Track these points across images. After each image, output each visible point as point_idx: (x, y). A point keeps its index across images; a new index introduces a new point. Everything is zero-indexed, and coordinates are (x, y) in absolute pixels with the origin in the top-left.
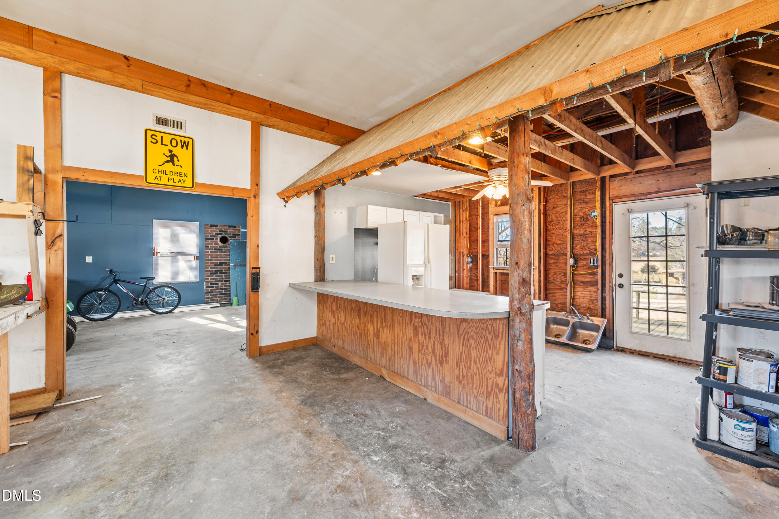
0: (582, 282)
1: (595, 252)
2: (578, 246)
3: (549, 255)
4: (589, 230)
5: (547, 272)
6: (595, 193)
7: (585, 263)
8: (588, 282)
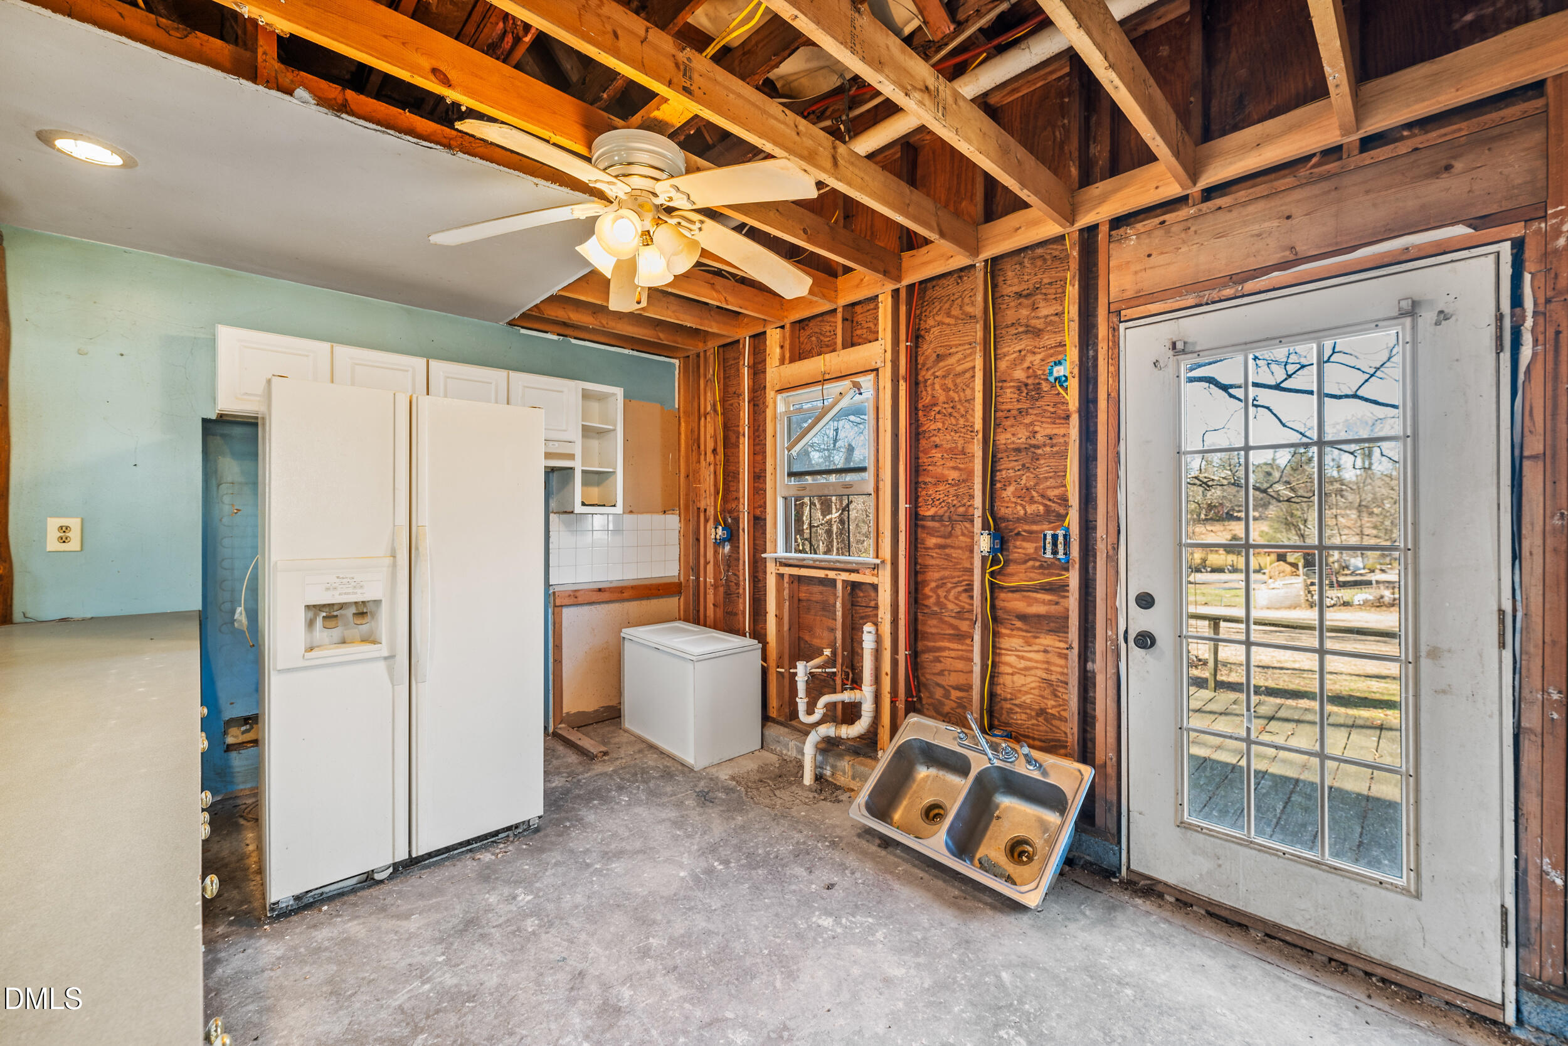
0: (1023, 617)
1: (1062, 511)
2: (1011, 489)
3: (924, 518)
4: (1044, 430)
5: (920, 577)
6: (1060, 298)
7: (1032, 551)
8: (1039, 617)
